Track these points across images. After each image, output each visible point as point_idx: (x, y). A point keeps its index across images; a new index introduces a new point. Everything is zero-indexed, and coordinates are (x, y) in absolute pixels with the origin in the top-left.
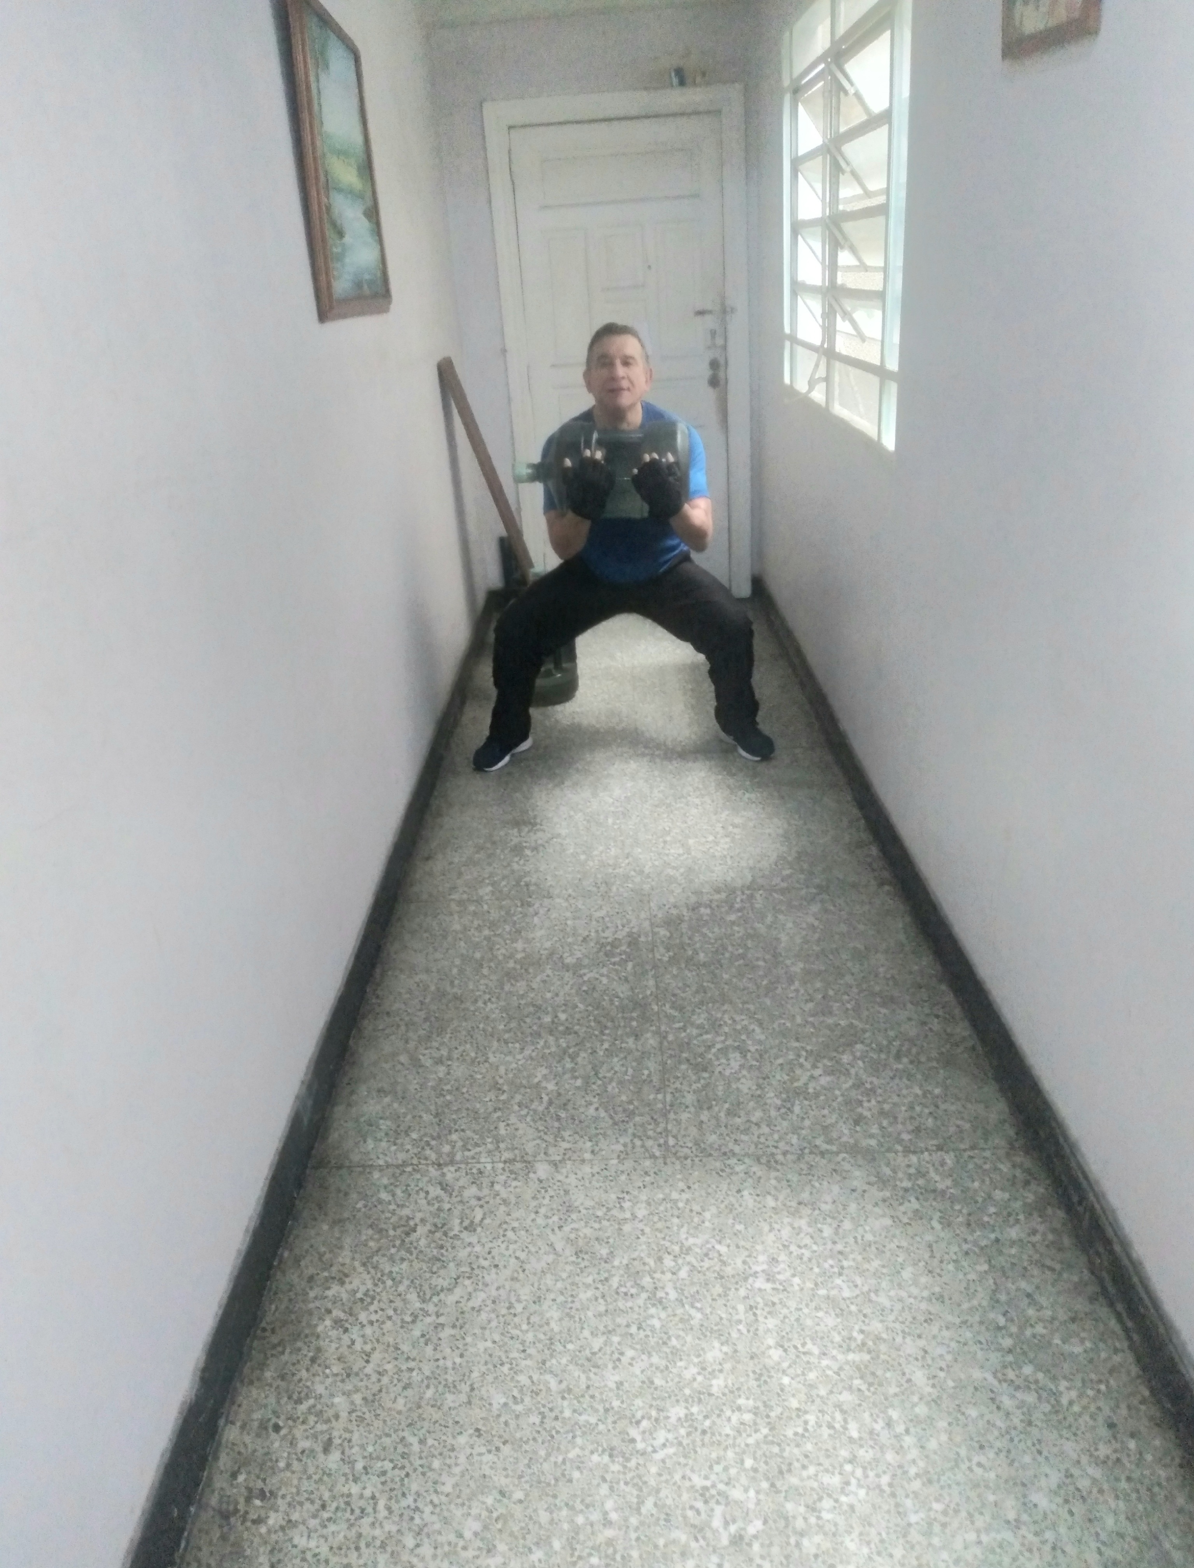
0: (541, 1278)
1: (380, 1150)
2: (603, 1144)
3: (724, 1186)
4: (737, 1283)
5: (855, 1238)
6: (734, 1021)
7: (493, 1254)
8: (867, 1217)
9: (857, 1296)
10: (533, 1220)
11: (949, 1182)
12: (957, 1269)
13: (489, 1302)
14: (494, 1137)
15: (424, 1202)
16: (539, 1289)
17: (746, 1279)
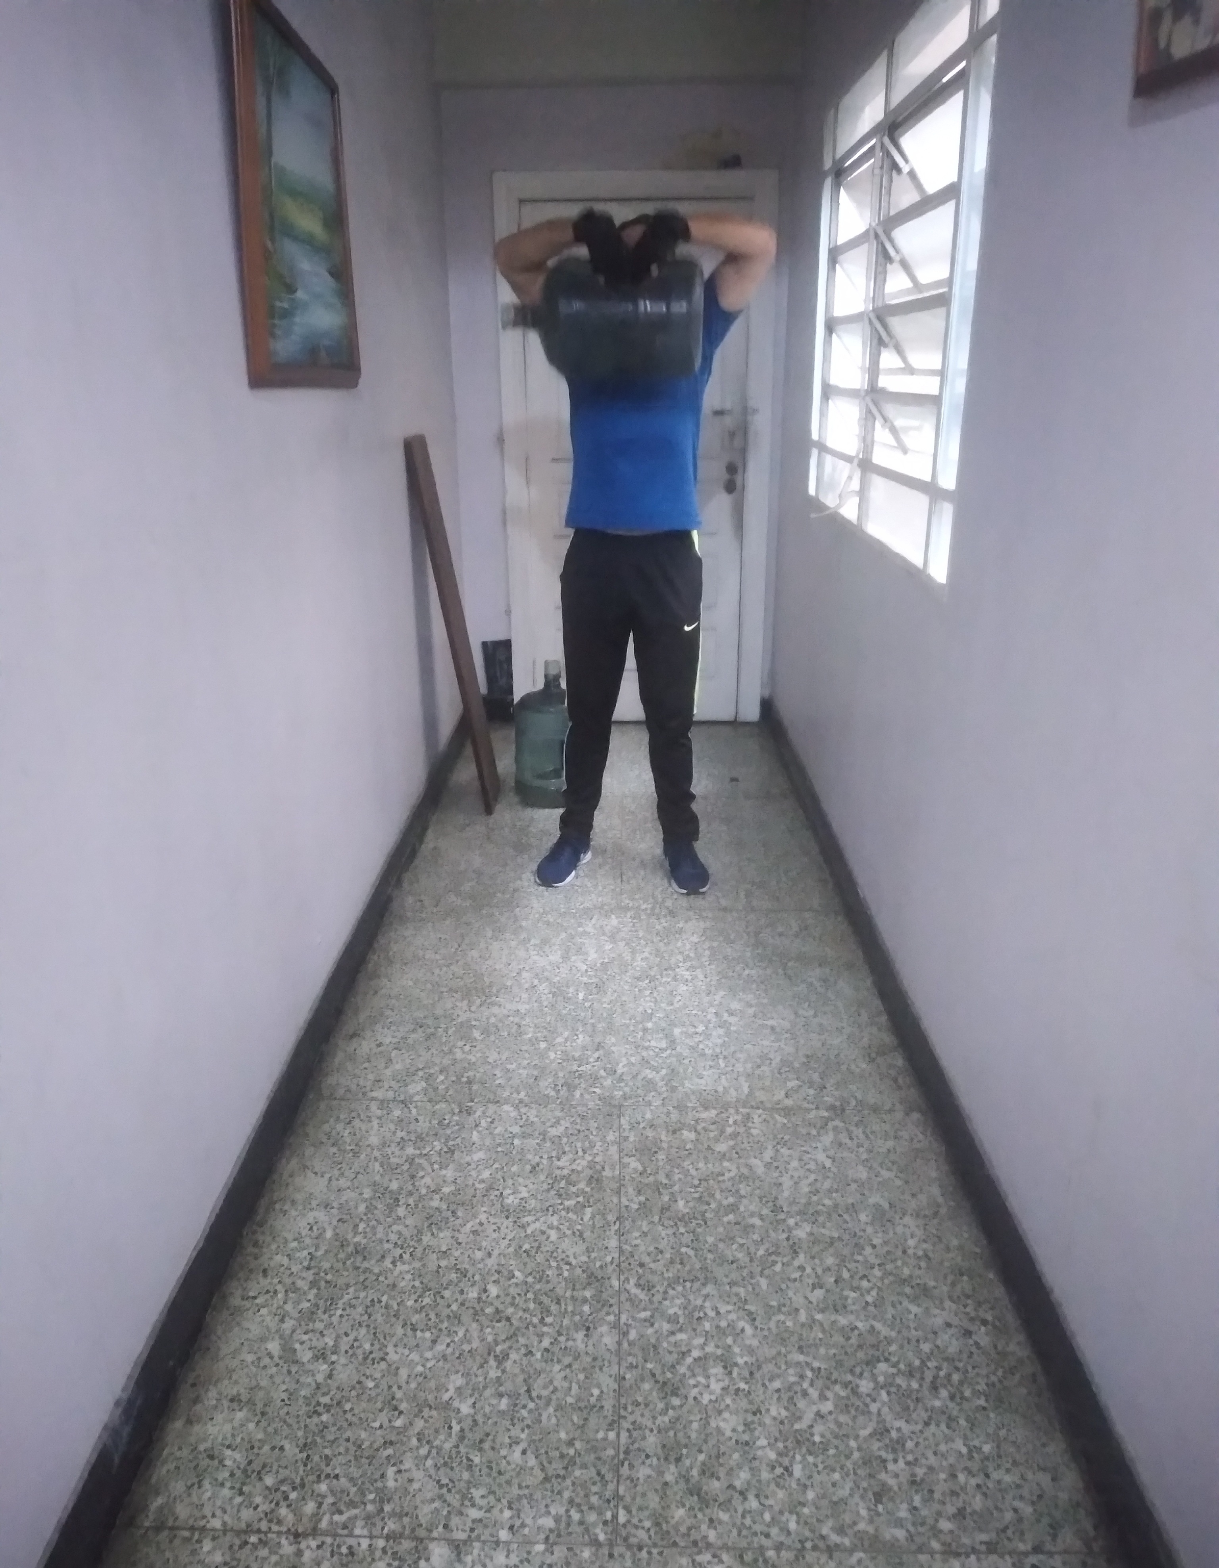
2: (528, 1516)
14: (378, 1491)
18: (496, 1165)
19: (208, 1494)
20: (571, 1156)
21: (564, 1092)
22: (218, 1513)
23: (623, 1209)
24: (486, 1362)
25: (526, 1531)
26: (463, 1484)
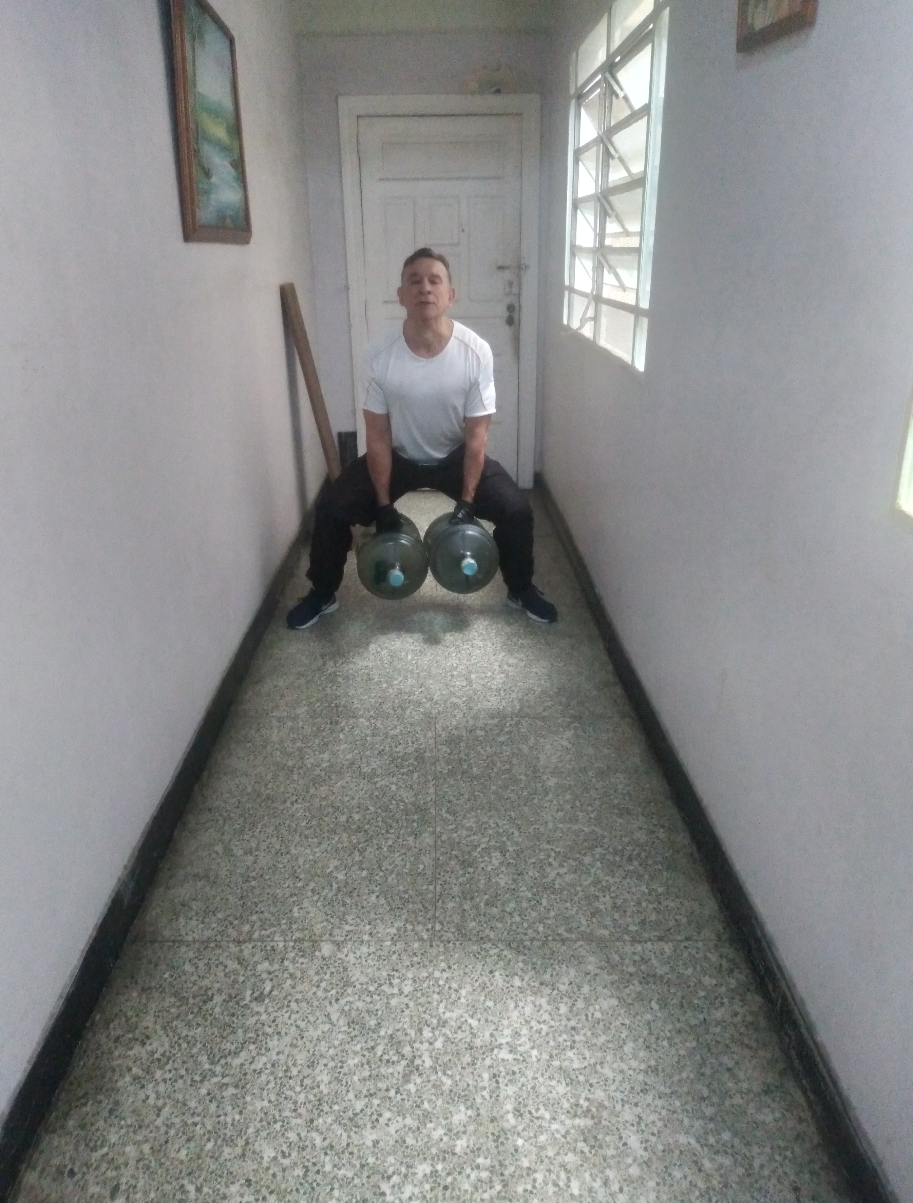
0: (316, 1045)
1: (189, 928)
2: (381, 928)
3: (479, 967)
4: (484, 1053)
5: (587, 1015)
6: (498, 825)
7: (277, 1022)
8: (597, 997)
9: (585, 1067)
10: (315, 993)
11: (666, 969)
12: (670, 1046)
13: (269, 1066)
14: (288, 919)
15: (222, 974)
16: (314, 1054)
17: (492, 1050)
18: (356, 751)
19: (183, 924)
20: (404, 745)
21: (399, 711)
22: (190, 933)
23: (438, 774)
24: (353, 853)
25: (380, 935)
26: (340, 914)
